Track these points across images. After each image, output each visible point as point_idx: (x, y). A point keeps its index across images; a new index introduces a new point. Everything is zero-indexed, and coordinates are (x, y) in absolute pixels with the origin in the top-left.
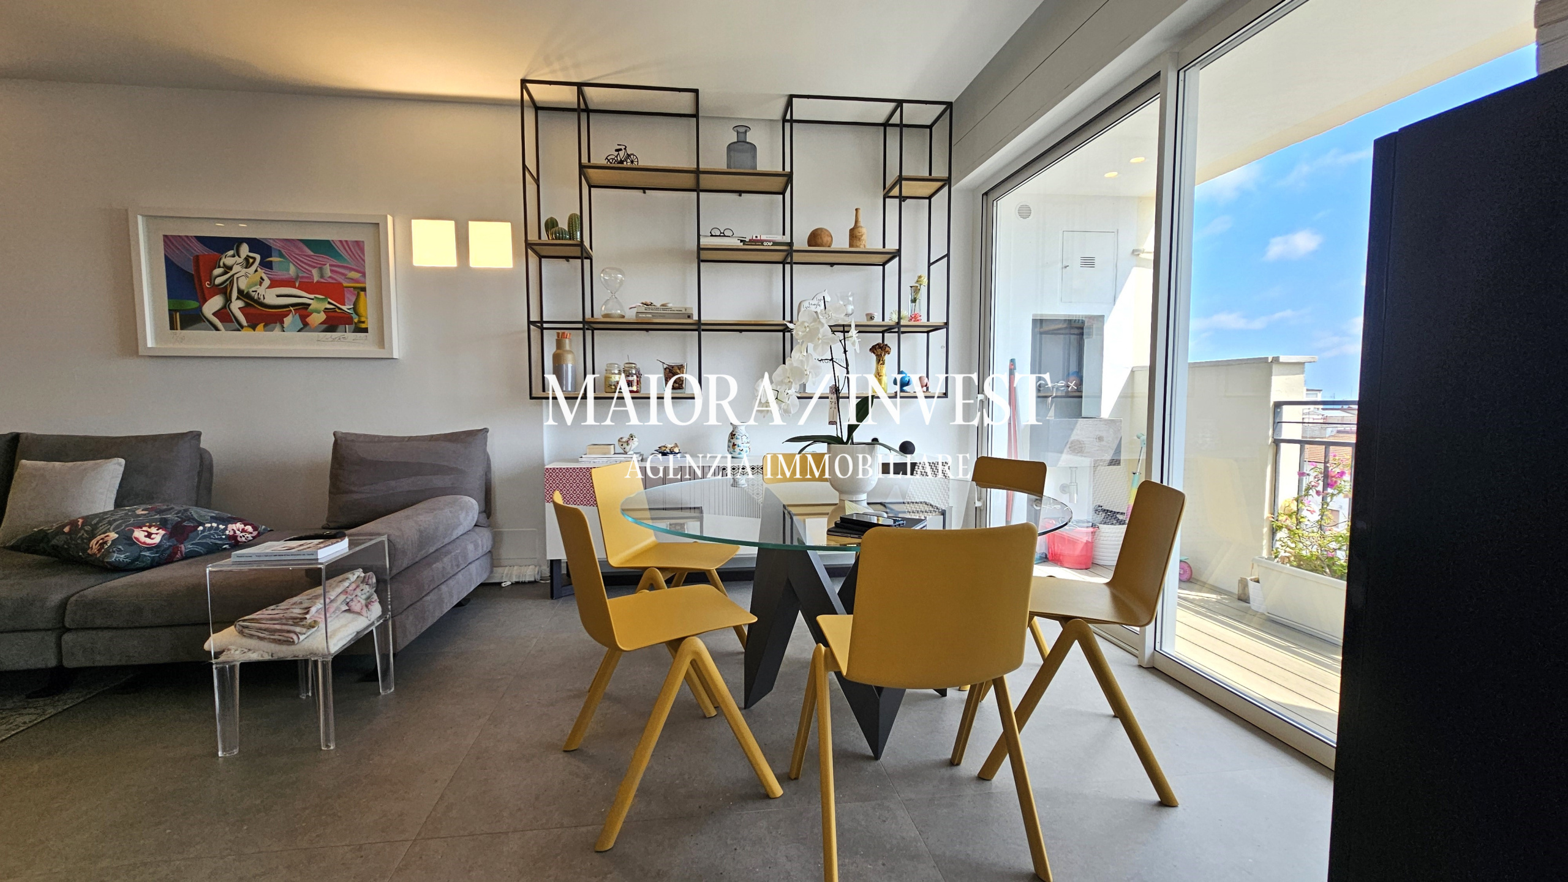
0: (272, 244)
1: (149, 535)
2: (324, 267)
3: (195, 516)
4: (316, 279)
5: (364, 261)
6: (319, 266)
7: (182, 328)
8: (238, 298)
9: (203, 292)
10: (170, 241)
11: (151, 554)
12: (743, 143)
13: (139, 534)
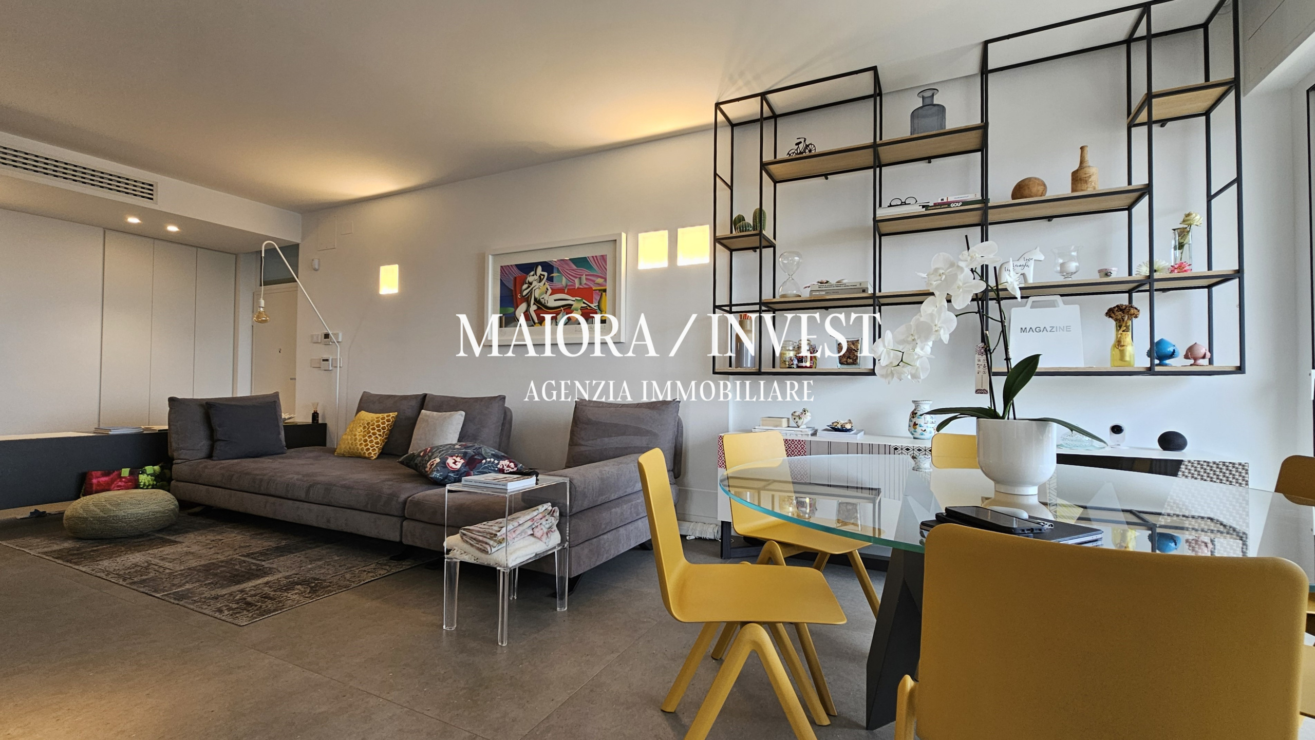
0: (554, 264)
1: (454, 463)
2: (582, 277)
3: (483, 453)
4: (577, 286)
5: (606, 269)
6: (579, 276)
7: (505, 327)
8: (534, 304)
9: (517, 301)
10: (503, 269)
11: (454, 475)
12: (931, 107)
13: (450, 461)
